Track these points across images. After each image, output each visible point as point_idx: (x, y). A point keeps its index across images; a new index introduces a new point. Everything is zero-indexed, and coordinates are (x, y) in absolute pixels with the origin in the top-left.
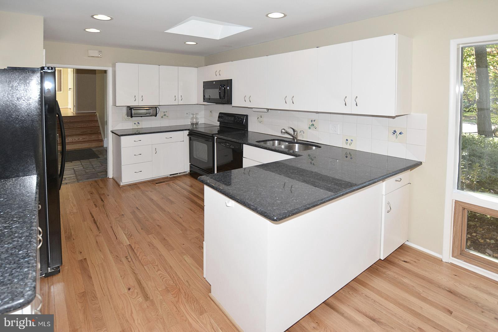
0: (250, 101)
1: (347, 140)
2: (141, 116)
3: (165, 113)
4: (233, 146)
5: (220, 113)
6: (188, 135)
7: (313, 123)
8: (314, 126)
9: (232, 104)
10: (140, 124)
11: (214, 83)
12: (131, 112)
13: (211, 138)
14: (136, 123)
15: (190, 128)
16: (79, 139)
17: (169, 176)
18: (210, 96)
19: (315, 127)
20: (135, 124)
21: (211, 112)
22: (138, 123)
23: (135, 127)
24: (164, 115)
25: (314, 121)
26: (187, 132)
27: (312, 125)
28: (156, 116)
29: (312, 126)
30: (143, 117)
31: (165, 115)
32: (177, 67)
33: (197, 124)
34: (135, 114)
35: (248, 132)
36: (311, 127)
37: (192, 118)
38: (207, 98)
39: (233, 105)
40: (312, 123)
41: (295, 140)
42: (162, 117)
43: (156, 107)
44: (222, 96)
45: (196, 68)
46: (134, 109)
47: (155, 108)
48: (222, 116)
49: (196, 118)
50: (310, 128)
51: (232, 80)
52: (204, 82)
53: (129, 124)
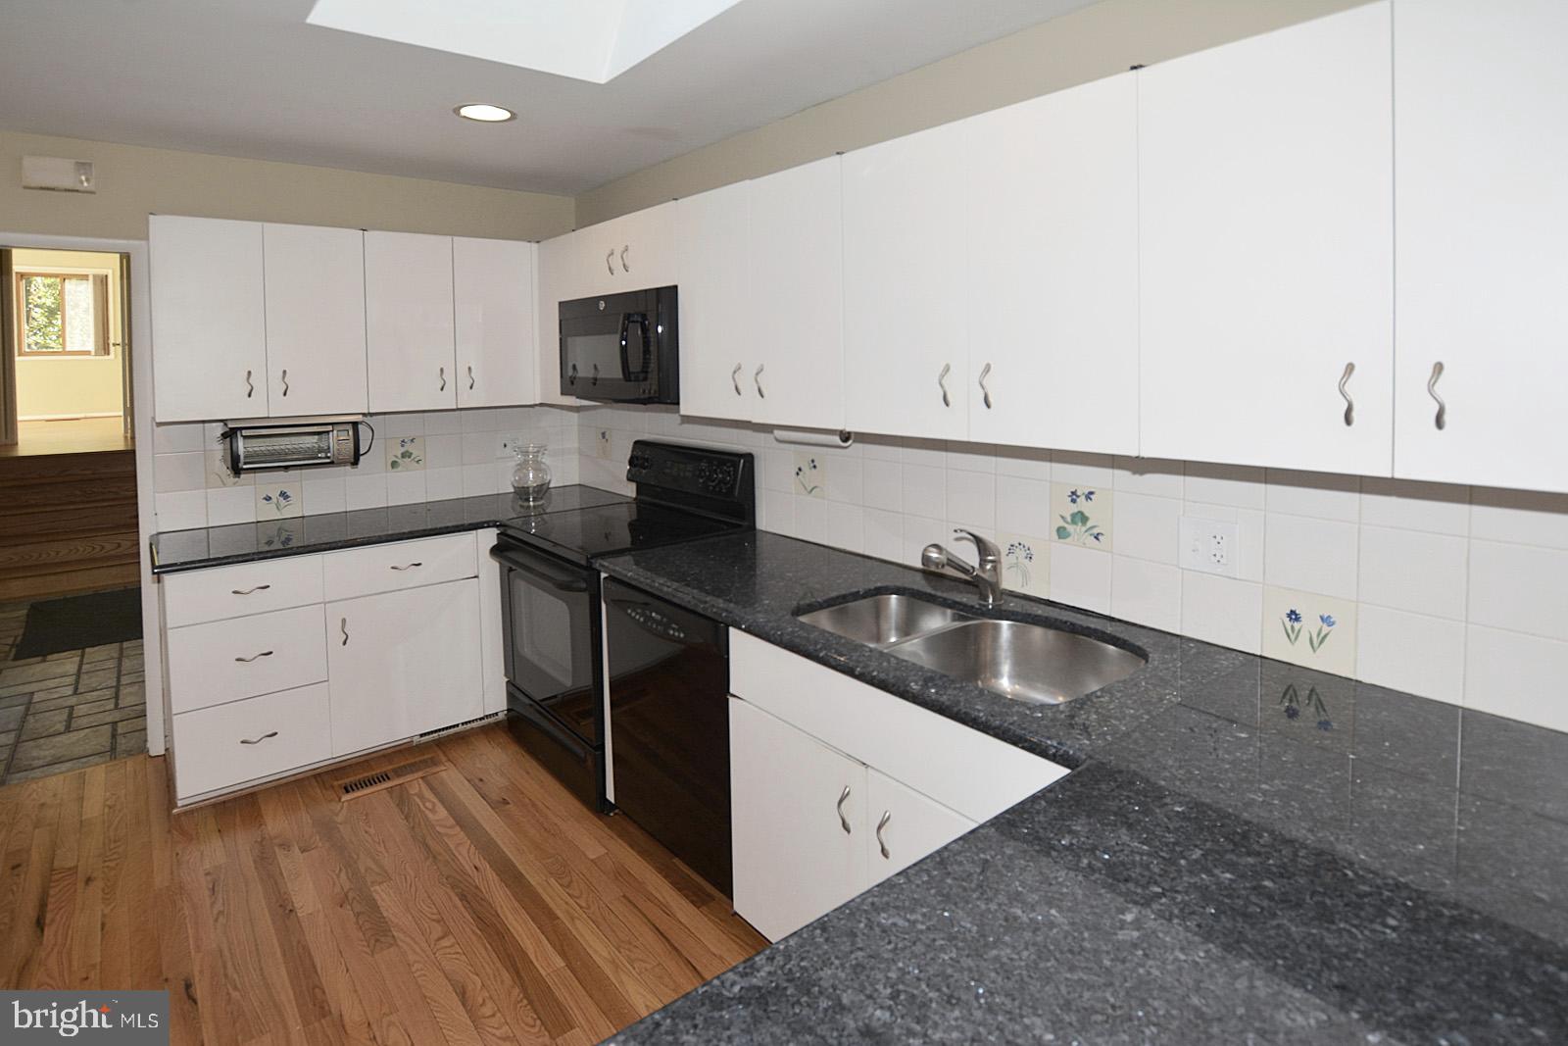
0: (760, 390)
1: (1294, 616)
2: (286, 468)
3: (408, 447)
4: (678, 630)
5: (636, 443)
6: (495, 551)
8: (1089, 524)
9: (678, 403)
10: (293, 499)
11: (602, 305)
12: (234, 447)
13: (585, 573)
14: (275, 495)
15: (507, 514)
16: (119, 545)
17: (417, 740)
18: (595, 367)
19: (1095, 531)
20: (268, 499)
21: (603, 434)
22: (284, 495)
23: (270, 513)
24: (404, 455)
26: (489, 537)
27: (1073, 516)
28: (355, 462)
29: (1074, 522)
30: (291, 472)
31: (406, 455)
32: (449, 238)
33: (542, 490)
34: (251, 457)
36: (1070, 528)
37: (523, 464)
38: (585, 379)
39: (685, 408)
40: (1074, 508)
42: (394, 464)
43: (355, 424)
44: (635, 365)
45: (535, 246)
46: (245, 433)
47: (349, 428)
48: (646, 457)
50: (1062, 532)
51: (676, 287)
52: (560, 303)
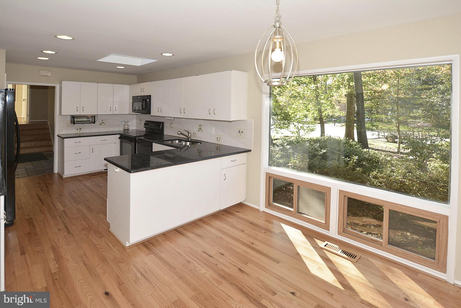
0: (161, 111)
1: (217, 138)
2: (82, 124)
3: (103, 121)
4: (146, 145)
5: (146, 121)
6: (119, 138)
7: (201, 127)
9: (150, 113)
10: (82, 130)
11: (139, 97)
12: (74, 120)
13: (134, 139)
14: (79, 129)
15: (122, 132)
16: (31, 144)
17: (104, 171)
18: (139, 108)
19: (202, 130)
20: (77, 129)
21: (140, 120)
22: (80, 129)
23: (78, 132)
24: (102, 123)
25: (201, 125)
26: (119, 136)
28: (94, 123)
29: (200, 129)
30: (83, 124)
31: (103, 123)
32: (113, 84)
33: (128, 130)
34: (77, 121)
35: (163, 136)
37: (125, 125)
38: (137, 110)
39: (151, 114)
41: (189, 139)
42: (100, 124)
43: (95, 117)
44: (144, 107)
45: (129, 86)
46: (76, 117)
47: (93, 117)
48: (147, 123)
49: (128, 125)
50: (199, 131)
51: (151, 95)
52: (133, 97)
53: (73, 130)
